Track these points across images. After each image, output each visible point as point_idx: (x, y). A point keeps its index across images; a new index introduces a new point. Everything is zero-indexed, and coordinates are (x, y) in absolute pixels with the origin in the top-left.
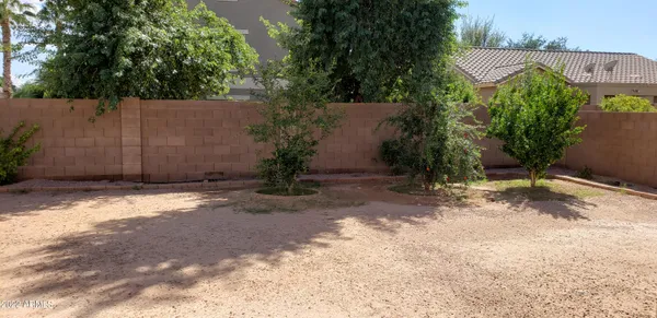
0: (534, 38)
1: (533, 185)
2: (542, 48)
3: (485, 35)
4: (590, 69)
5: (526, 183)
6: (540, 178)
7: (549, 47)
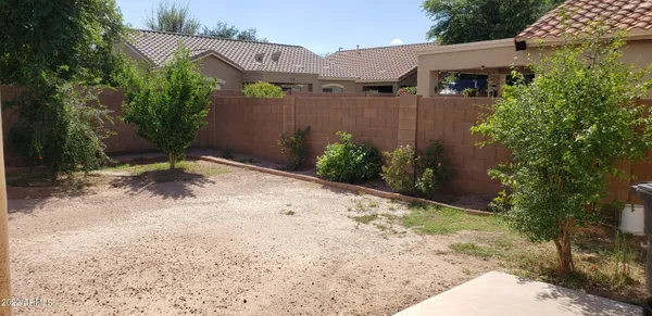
0: (228, 27)
1: (172, 167)
2: (235, 37)
3: (181, 21)
4: (259, 59)
5: (165, 166)
6: (179, 160)
7: (240, 36)
